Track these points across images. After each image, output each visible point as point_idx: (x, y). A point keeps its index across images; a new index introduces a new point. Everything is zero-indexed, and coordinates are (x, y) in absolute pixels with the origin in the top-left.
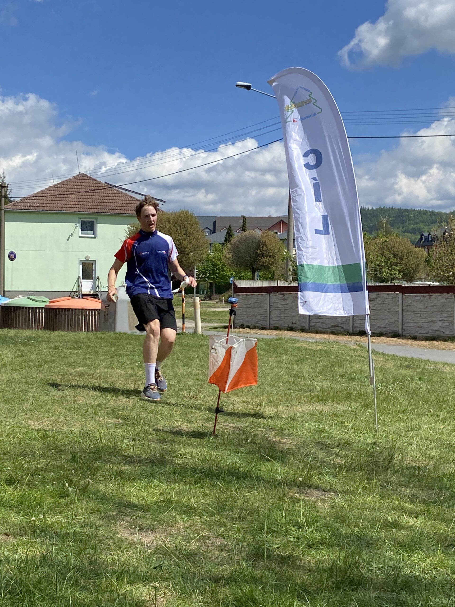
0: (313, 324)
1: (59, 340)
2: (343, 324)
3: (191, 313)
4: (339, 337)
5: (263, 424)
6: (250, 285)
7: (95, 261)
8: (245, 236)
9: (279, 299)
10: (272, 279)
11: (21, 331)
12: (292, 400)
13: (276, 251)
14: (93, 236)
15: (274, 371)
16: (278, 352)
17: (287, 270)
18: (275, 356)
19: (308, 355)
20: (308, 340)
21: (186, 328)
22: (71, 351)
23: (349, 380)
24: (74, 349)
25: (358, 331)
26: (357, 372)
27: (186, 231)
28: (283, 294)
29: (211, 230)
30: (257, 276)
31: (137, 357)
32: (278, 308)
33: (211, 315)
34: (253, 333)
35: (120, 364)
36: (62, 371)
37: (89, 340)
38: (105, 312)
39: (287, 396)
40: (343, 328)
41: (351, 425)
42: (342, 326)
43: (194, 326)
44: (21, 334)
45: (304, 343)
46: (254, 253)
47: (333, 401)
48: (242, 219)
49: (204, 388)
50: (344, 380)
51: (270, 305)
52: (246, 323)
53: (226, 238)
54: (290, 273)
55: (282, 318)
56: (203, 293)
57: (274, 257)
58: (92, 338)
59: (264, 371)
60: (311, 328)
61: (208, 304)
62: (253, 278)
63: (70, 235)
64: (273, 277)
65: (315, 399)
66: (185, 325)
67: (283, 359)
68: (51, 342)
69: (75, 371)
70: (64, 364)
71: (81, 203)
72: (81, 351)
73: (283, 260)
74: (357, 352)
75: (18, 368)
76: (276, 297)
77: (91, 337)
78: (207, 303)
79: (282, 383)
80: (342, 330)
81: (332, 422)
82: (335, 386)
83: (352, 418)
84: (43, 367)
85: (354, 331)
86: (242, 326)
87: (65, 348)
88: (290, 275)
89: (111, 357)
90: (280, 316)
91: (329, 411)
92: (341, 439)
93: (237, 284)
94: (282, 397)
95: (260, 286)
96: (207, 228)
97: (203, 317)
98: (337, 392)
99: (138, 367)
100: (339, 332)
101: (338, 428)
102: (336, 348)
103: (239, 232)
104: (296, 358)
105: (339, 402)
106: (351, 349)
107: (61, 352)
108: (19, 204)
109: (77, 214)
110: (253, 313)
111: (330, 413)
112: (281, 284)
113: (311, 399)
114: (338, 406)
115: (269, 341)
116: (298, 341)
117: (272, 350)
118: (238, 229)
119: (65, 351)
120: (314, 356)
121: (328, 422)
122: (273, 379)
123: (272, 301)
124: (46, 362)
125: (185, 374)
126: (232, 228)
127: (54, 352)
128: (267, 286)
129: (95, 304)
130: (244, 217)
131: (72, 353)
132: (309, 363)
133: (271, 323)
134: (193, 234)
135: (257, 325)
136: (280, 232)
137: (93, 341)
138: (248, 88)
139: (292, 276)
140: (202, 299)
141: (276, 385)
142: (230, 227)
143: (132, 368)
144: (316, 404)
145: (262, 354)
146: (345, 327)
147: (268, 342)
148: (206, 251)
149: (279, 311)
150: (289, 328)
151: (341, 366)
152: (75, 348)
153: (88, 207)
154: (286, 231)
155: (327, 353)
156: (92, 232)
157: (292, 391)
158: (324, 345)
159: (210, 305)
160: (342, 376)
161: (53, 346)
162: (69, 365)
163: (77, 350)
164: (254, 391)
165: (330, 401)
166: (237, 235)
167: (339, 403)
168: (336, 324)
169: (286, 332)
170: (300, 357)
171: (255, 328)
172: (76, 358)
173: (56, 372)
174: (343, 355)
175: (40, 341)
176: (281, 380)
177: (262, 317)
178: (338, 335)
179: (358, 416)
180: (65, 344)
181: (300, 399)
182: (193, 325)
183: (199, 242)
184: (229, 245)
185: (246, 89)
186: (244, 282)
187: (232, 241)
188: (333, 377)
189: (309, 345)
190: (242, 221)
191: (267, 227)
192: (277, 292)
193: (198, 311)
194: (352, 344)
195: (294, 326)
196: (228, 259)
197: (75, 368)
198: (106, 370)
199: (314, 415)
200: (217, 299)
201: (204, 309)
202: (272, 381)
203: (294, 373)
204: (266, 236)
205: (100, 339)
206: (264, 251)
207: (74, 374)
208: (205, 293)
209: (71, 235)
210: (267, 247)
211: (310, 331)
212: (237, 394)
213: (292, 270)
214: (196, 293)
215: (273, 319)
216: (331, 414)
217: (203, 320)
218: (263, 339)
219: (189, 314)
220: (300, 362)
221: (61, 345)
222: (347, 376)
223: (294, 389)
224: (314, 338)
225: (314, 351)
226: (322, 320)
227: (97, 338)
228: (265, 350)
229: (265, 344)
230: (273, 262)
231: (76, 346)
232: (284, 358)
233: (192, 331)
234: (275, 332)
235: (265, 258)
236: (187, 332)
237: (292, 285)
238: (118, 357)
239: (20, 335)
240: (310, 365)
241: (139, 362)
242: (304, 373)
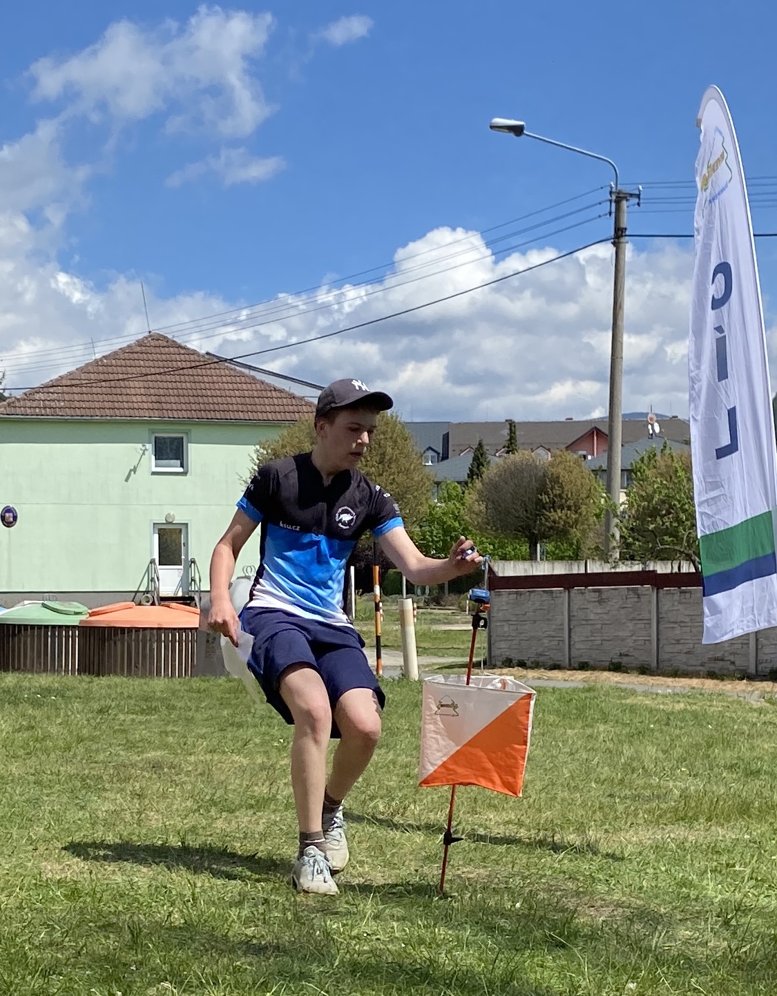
0: (666, 656)
1: (110, 695)
2: (734, 654)
3: (396, 637)
4: (725, 683)
5: (551, 868)
6: (526, 570)
7: (187, 524)
8: (514, 463)
9: (589, 602)
10: (576, 557)
11: (30, 676)
12: (616, 818)
13: (584, 496)
14: (181, 470)
15: (577, 756)
16: (587, 717)
17: (607, 536)
18: (580, 724)
19: (654, 723)
20: (654, 690)
21: (385, 668)
22: (134, 716)
23: (747, 776)
24: (142, 714)
25: (768, 670)
26: (766, 758)
27: (383, 454)
28: (599, 591)
29: (438, 454)
30: (542, 553)
31: (276, 728)
32: (587, 620)
33: (440, 638)
34: (533, 678)
35: (240, 743)
36: (116, 758)
37: (173, 693)
38: (208, 634)
39: (607, 810)
40: (733, 663)
41: (748, 871)
42: (732, 658)
43: (402, 664)
44: (30, 682)
45: (644, 696)
46: (534, 500)
47: (709, 819)
48: (508, 427)
49: (422, 794)
50: (734, 776)
51: (569, 616)
52: (516, 656)
53: (471, 470)
54: (615, 544)
55: (597, 643)
56: (423, 593)
57: (577, 509)
58: (180, 691)
59: (556, 757)
60: (661, 665)
61: (433, 617)
62: (532, 557)
63: (131, 470)
64: (577, 555)
65: (669, 815)
66: (384, 661)
67: (598, 732)
68: (93, 698)
69: (142, 760)
70: (119, 745)
71: (154, 399)
72: (156, 716)
73: (598, 516)
74: (765, 715)
75: (21, 752)
76: (583, 597)
77: (178, 687)
78: (431, 613)
79: (595, 782)
80: (732, 668)
81: (707, 867)
82: (715, 788)
83: (753, 856)
84: (73, 750)
85: (760, 669)
86: (508, 663)
87: (122, 711)
88: (614, 548)
89: (221, 730)
90: (593, 638)
91: (701, 841)
92: (725, 902)
93: (495, 569)
94: (594, 812)
95: (547, 573)
96: (430, 448)
97: (422, 645)
98: (717, 801)
99: (279, 750)
100: (725, 672)
101: (720, 878)
102: (717, 707)
103: (500, 456)
104: (628, 729)
105: (722, 821)
106: (752, 710)
107: (113, 719)
108: (22, 403)
109: (148, 422)
110: (533, 634)
111: (702, 845)
112: (595, 567)
113: (660, 816)
114: (720, 830)
115: (567, 693)
116: (633, 693)
117: (574, 711)
118: (497, 451)
119: (122, 717)
120: (667, 724)
121: (697, 865)
122: (575, 775)
123: (575, 607)
124: (80, 740)
125: (380, 765)
126: (486, 448)
127: (98, 720)
128: (563, 572)
129: (187, 618)
130: (512, 425)
131: (137, 721)
132: (657, 739)
133: (572, 655)
134: (397, 460)
135: (541, 659)
136: (593, 455)
137: (183, 697)
138: (518, 130)
139: (618, 551)
140: (421, 604)
141: (581, 787)
142: (480, 445)
143: (266, 752)
144: (670, 827)
145: (551, 720)
146: (740, 662)
147: (565, 697)
148: (427, 499)
149: (589, 628)
150: (613, 664)
151: (727, 744)
152: (143, 712)
153: (169, 406)
154: (604, 451)
155: (698, 718)
156: (179, 462)
157: (617, 800)
158: (691, 701)
159: (437, 617)
160: (731, 768)
161: (96, 706)
162: (130, 746)
163: (147, 714)
164: (531, 800)
165: (702, 821)
166: (497, 462)
167: (723, 825)
168: (719, 655)
169: (606, 674)
170: (637, 729)
171: (536, 666)
172: (144, 732)
173: (103, 762)
174: (734, 721)
175: (70, 698)
176: (593, 776)
177: (553, 643)
178: (723, 680)
179: (765, 851)
180: (122, 703)
181: (636, 816)
182: (401, 662)
183: (412, 479)
184: (478, 484)
185: (512, 135)
186: (512, 565)
187: (484, 476)
188: (711, 769)
189: (656, 702)
190: (506, 432)
191: (564, 444)
192: (586, 587)
193: (411, 630)
194: (756, 698)
195: (624, 660)
196: (476, 514)
197: (142, 752)
198: (208, 757)
199: (666, 850)
200: (452, 605)
201: (425, 627)
202: (572, 777)
203: (623, 761)
204: (560, 463)
205: (199, 692)
206: (555, 496)
207: (141, 765)
208: (427, 591)
209: (134, 470)
210: (562, 487)
211: (659, 671)
212: (495, 806)
213: (618, 537)
214: (407, 594)
215: (577, 646)
216: (704, 846)
217: (421, 651)
218: (553, 688)
219: (391, 638)
220: (635, 736)
221: (113, 704)
222: (742, 767)
223: (622, 796)
224: (668, 687)
225: (669, 715)
226: (687, 646)
227: (191, 690)
228: (558, 712)
229: (558, 700)
230: (576, 521)
231: (145, 707)
232: (601, 729)
233: (396, 674)
234: (580, 675)
235: (559, 511)
236: (386, 676)
237: (618, 570)
238: (235, 729)
239: (26, 684)
240: (659, 745)
241: (282, 741)
242: (646, 761)
